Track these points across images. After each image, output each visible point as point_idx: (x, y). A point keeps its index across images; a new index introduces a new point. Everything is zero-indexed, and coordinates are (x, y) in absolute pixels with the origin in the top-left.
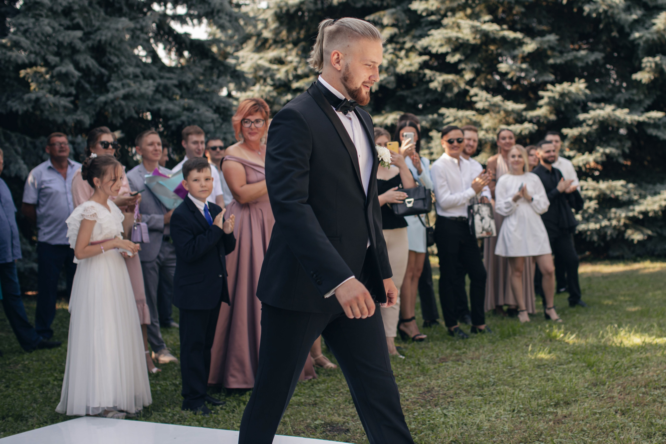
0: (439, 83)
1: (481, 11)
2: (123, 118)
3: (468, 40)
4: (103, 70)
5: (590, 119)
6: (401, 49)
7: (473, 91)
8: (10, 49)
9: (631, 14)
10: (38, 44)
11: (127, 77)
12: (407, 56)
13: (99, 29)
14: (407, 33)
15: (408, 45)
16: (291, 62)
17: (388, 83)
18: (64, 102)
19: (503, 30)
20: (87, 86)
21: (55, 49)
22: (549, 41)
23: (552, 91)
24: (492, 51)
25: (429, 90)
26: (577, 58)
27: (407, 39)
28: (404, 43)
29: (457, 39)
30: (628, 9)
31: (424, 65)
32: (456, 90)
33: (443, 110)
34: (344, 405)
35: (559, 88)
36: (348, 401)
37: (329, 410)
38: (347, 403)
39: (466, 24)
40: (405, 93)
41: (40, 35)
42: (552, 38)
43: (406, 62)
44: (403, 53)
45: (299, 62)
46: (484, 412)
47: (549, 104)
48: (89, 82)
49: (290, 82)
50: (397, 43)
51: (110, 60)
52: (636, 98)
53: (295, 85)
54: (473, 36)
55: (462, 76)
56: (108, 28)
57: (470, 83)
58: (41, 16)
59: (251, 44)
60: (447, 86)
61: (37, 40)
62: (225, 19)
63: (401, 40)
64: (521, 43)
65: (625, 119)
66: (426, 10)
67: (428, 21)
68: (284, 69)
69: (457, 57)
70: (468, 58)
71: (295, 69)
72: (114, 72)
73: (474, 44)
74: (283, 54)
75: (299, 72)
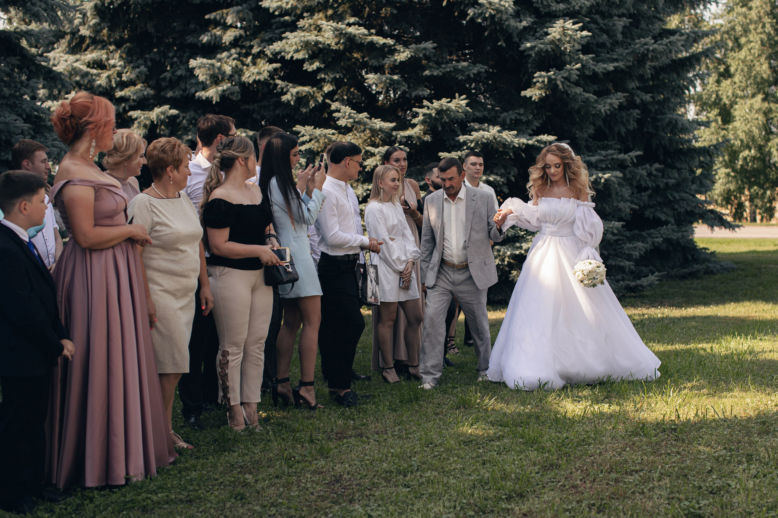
0: (292, 95)
1: (345, 12)
3: (329, 45)
5: (472, 142)
6: (247, 55)
7: (334, 106)
9: (521, 21)
12: (254, 64)
14: (254, 36)
15: (255, 50)
16: (114, 66)
17: (232, 94)
19: (371, 34)
22: (425, 49)
23: (428, 108)
24: (357, 59)
25: (280, 104)
26: (457, 70)
27: (255, 42)
28: (252, 47)
29: (317, 43)
30: (517, 15)
31: (273, 74)
32: (312, 104)
33: (298, 128)
34: (230, 503)
35: (436, 104)
36: (234, 496)
37: (212, 511)
38: (233, 500)
39: (328, 26)
40: (250, 107)
42: (429, 45)
43: (253, 69)
44: (249, 60)
45: (124, 67)
46: (418, 510)
47: (423, 122)
49: (113, 89)
50: (242, 47)
52: (524, 119)
53: (119, 94)
54: (337, 40)
55: (321, 88)
57: (330, 95)
59: (64, 43)
60: (301, 100)
62: (40, 7)
63: (248, 44)
64: (392, 51)
65: (512, 142)
66: (280, 7)
67: (280, 21)
68: (105, 74)
69: (316, 65)
70: (328, 67)
71: (119, 75)
73: (336, 50)
74: (104, 57)
75: (124, 78)
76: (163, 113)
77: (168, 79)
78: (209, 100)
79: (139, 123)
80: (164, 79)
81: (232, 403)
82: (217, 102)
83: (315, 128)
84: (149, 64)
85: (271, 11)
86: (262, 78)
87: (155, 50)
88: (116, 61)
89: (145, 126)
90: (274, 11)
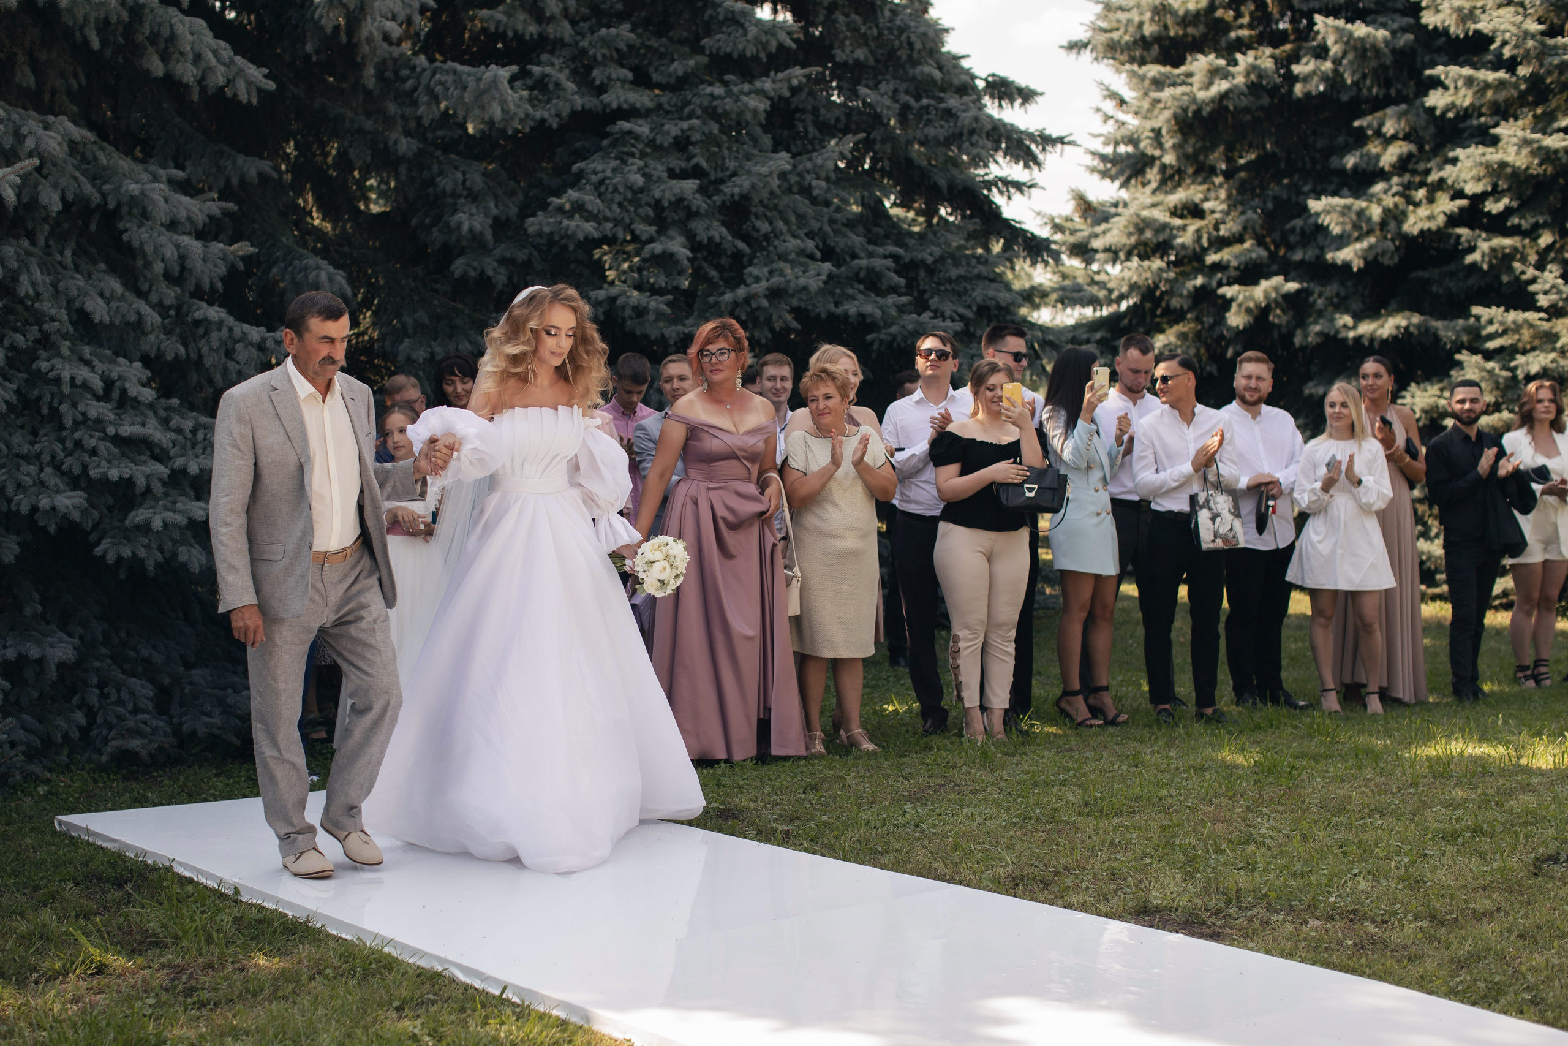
0: (1484, 253)
2: (772, 330)
4: (741, 245)
6: (1419, 185)
7: (1530, 272)
8: (570, 215)
10: (620, 205)
11: (783, 257)
12: (1428, 200)
13: (734, 174)
14: (1433, 152)
15: (1434, 177)
16: (1213, 212)
17: (1384, 253)
18: (658, 304)
20: (713, 273)
21: (651, 212)
27: (1433, 164)
28: (1427, 172)
29: (1502, 165)
31: (1453, 220)
33: (1477, 310)
40: (1423, 274)
41: (621, 189)
43: (1423, 212)
44: (1421, 193)
45: (1228, 213)
48: (718, 268)
49: (1203, 251)
50: (1414, 172)
51: (755, 229)
53: (1212, 258)
56: (749, 173)
57: (1546, 253)
58: (633, 155)
61: (618, 198)
63: (1421, 166)
66: (1452, 107)
68: (1194, 225)
69: (1505, 202)
70: (1524, 205)
71: (1217, 226)
72: (763, 249)
73: (1538, 175)
74: (1200, 196)
75: (1223, 232)
76: (1276, 289)
77: (1298, 230)
78: (1347, 266)
79: (1240, 305)
80: (1293, 230)
81: (967, 705)
82: (1359, 269)
83: (1507, 310)
84: (1270, 205)
85: (1438, 112)
86: (1433, 225)
87: (1286, 181)
88: (1215, 205)
89: (1248, 311)
90: (1444, 113)
